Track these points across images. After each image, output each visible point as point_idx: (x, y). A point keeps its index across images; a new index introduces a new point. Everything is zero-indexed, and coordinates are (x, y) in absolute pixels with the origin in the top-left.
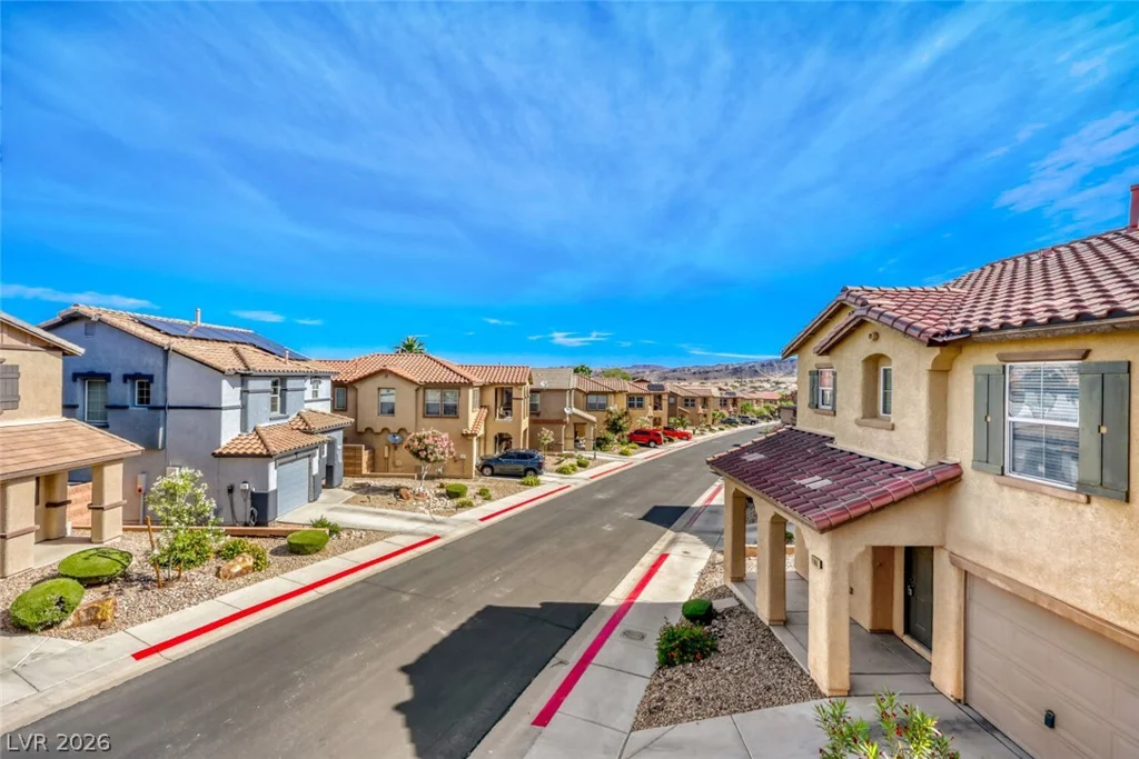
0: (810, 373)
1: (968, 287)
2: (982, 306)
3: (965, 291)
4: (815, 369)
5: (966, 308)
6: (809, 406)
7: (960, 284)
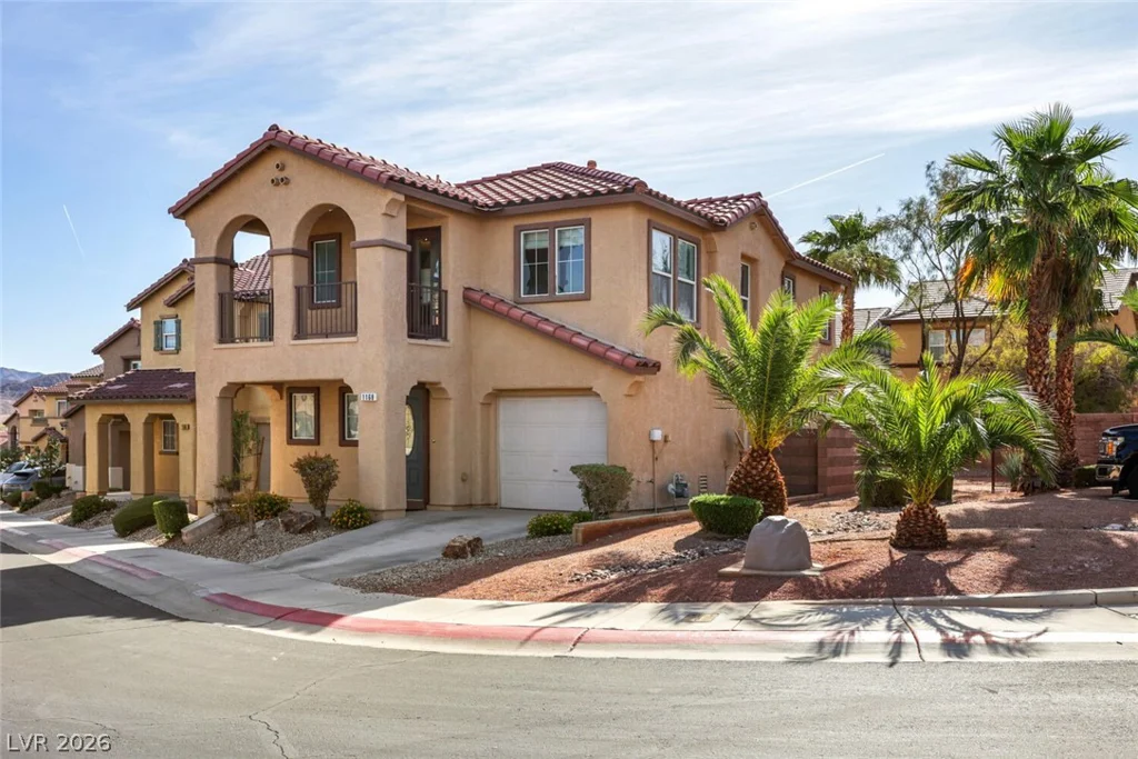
0: (155, 323)
1: (255, 269)
2: (262, 282)
3: (253, 272)
4: (159, 319)
5: (255, 283)
6: (155, 350)
7: (250, 266)
